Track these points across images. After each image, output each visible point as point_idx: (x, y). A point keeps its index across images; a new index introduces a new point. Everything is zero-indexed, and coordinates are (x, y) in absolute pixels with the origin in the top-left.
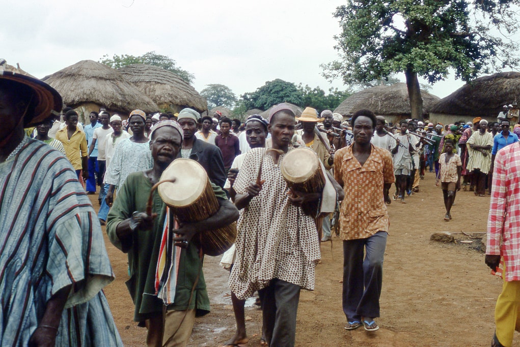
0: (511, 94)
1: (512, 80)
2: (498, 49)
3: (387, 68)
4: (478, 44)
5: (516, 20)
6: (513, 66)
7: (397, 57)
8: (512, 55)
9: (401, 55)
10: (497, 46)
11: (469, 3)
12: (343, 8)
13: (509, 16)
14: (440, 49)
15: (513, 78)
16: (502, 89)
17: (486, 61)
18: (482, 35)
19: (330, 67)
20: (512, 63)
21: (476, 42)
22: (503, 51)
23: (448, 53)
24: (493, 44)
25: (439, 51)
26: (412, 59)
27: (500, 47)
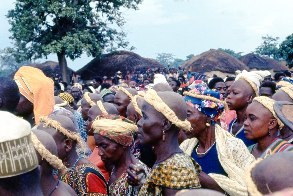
0: (123, 64)
1: (122, 56)
2: (114, 36)
3: (48, 50)
4: (101, 33)
5: (123, 18)
6: (125, 46)
7: (53, 43)
8: (123, 40)
9: (55, 41)
10: (114, 34)
11: (93, 8)
12: (13, 11)
13: (119, 15)
14: (82, 36)
15: (123, 54)
16: (117, 61)
17: (107, 44)
18: (104, 27)
19: (6, 51)
20: (124, 45)
21: (100, 32)
22: (117, 37)
23: (87, 38)
24: (111, 33)
25: (82, 38)
26: (64, 44)
27: (115, 34)
